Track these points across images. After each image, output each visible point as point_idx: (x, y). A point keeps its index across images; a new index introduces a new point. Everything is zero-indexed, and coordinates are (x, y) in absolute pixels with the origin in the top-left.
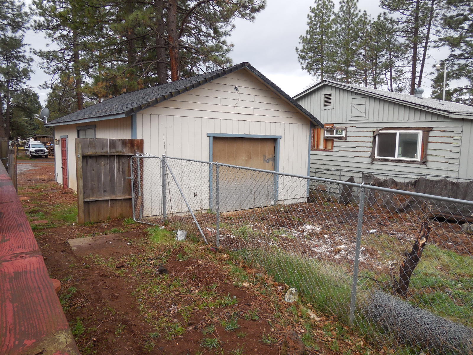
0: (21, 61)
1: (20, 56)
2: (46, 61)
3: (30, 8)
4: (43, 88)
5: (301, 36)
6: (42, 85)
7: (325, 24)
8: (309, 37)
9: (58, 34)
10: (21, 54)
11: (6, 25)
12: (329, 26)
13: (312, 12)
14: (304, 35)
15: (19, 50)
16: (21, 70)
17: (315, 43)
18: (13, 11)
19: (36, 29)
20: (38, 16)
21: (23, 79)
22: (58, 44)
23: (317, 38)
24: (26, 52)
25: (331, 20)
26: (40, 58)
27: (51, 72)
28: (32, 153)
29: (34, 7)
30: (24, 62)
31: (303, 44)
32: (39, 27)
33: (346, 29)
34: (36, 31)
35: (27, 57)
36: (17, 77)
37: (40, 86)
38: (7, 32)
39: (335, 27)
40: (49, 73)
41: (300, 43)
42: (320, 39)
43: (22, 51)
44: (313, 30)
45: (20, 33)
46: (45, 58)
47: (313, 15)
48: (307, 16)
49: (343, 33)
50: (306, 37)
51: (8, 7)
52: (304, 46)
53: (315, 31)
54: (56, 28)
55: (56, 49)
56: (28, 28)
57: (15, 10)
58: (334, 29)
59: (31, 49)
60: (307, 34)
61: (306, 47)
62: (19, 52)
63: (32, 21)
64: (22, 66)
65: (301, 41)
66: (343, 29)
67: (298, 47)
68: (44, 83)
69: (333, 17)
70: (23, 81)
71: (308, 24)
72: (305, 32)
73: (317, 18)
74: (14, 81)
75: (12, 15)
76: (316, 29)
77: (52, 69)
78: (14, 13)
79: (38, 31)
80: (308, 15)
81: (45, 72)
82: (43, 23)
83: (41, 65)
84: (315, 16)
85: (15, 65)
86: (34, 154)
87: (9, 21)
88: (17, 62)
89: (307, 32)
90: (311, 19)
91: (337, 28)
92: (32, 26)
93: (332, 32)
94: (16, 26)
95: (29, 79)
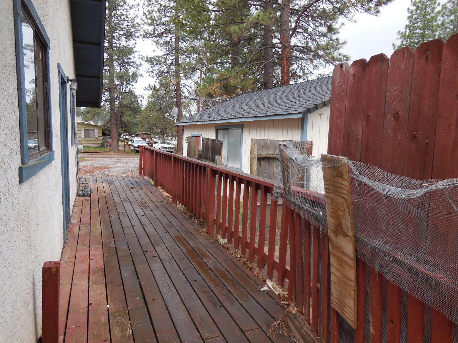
0: (132, 66)
1: (131, 62)
2: (151, 66)
3: (141, 19)
4: (148, 90)
5: (399, 32)
6: (146, 87)
7: (428, 17)
8: (408, 31)
9: (162, 41)
10: (131, 60)
11: (122, 35)
12: (434, 19)
13: (414, 5)
14: (403, 30)
15: (129, 56)
16: (131, 74)
17: (415, 38)
18: (128, 22)
19: (144, 37)
20: (148, 25)
21: (131, 82)
22: (161, 50)
23: (418, 33)
24: (135, 58)
25: (435, 12)
26: (146, 63)
27: (154, 76)
28: (135, 148)
29: (144, 18)
30: (134, 67)
31: (401, 40)
32: (147, 35)
33: (455, 21)
34: (144, 39)
35: (137, 63)
36: (126, 81)
37: (145, 88)
38: (121, 41)
39: (442, 19)
40: (153, 77)
41: (398, 39)
42: (421, 33)
43: (132, 58)
44: (414, 24)
45: (132, 42)
46: (150, 63)
47: (414, 8)
48: (407, 10)
49: (451, 25)
50: (405, 33)
51: (124, 20)
52: (402, 42)
53: (416, 25)
54: (160, 36)
55: (160, 55)
56: (138, 37)
57: (130, 21)
58: (440, 23)
59: (139, 55)
60: (406, 29)
61: (405, 43)
62: (130, 58)
63: (142, 30)
64: (132, 70)
65: (399, 37)
66: (452, 21)
67: (395, 44)
68: (149, 86)
69: (438, 9)
70: (132, 84)
71: (409, 18)
72: (405, 27)
73: (418, 11)
74: (124, 84)
75: (126, 26)
76: (417, 23)
77: (156, 73)
78: (129, 24)
79: (146, 39)
80: (409, 9)
81: (149, 75)
82: (150, 32)
83: (147, 70)
84: (416, 10)
85: (127, 70)
86: (137, 149)
87: (125, 32)
88: (129, 68)
89: (407, 26)
90: (412, 12)
91: (444, 21)
92: (141, 35)
93: (438, 25)
94: (129, 36)
95: (137, 82)
